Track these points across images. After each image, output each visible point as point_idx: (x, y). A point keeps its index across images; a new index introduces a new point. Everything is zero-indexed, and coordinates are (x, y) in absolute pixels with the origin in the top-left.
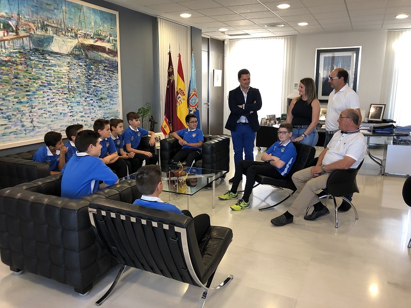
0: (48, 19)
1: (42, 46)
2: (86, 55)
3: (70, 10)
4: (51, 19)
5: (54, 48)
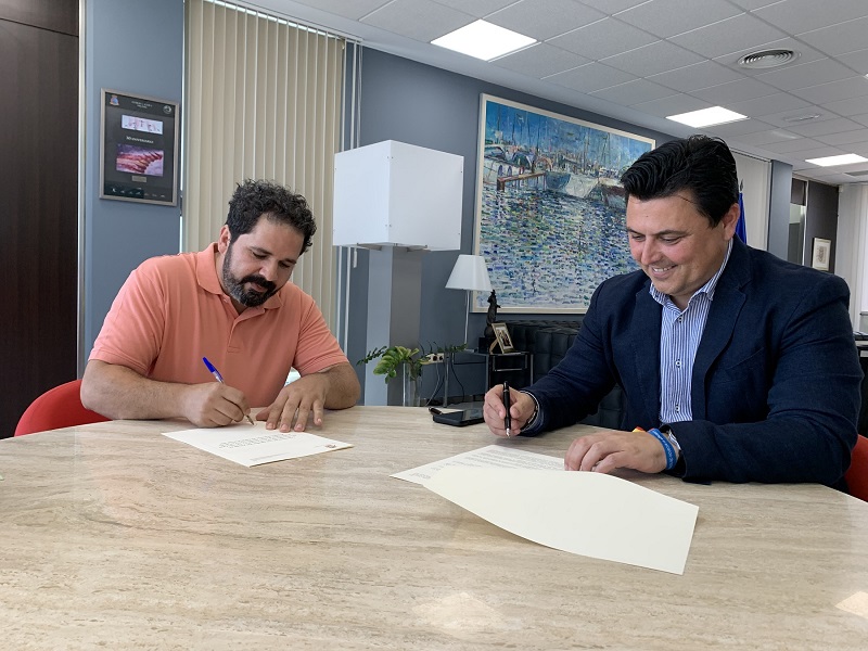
0: (568, 152)
1: (556, 187)
2: (606, 201)
3: (594, 141)
4: (571, 152)
5: (569, 190)
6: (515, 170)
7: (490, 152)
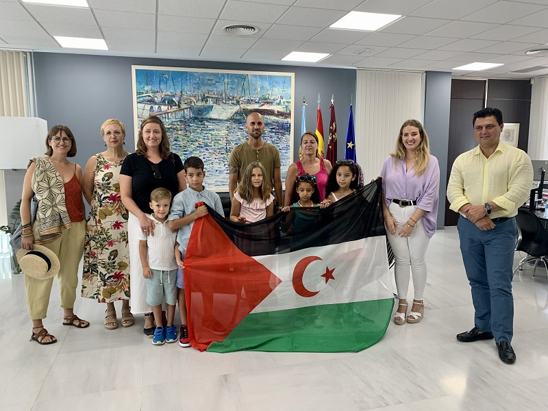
0: (208, 92)
1: (202, 114)
3: (233, 81)
4: (211, 91)
5: (213, 115)
6: (164, 108)
7: (142, 99)
